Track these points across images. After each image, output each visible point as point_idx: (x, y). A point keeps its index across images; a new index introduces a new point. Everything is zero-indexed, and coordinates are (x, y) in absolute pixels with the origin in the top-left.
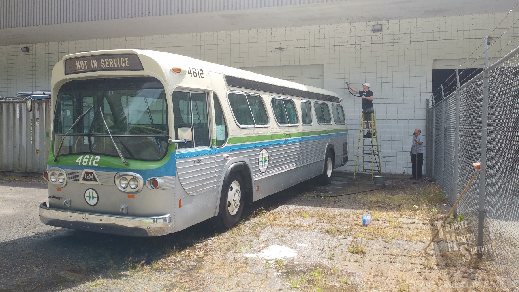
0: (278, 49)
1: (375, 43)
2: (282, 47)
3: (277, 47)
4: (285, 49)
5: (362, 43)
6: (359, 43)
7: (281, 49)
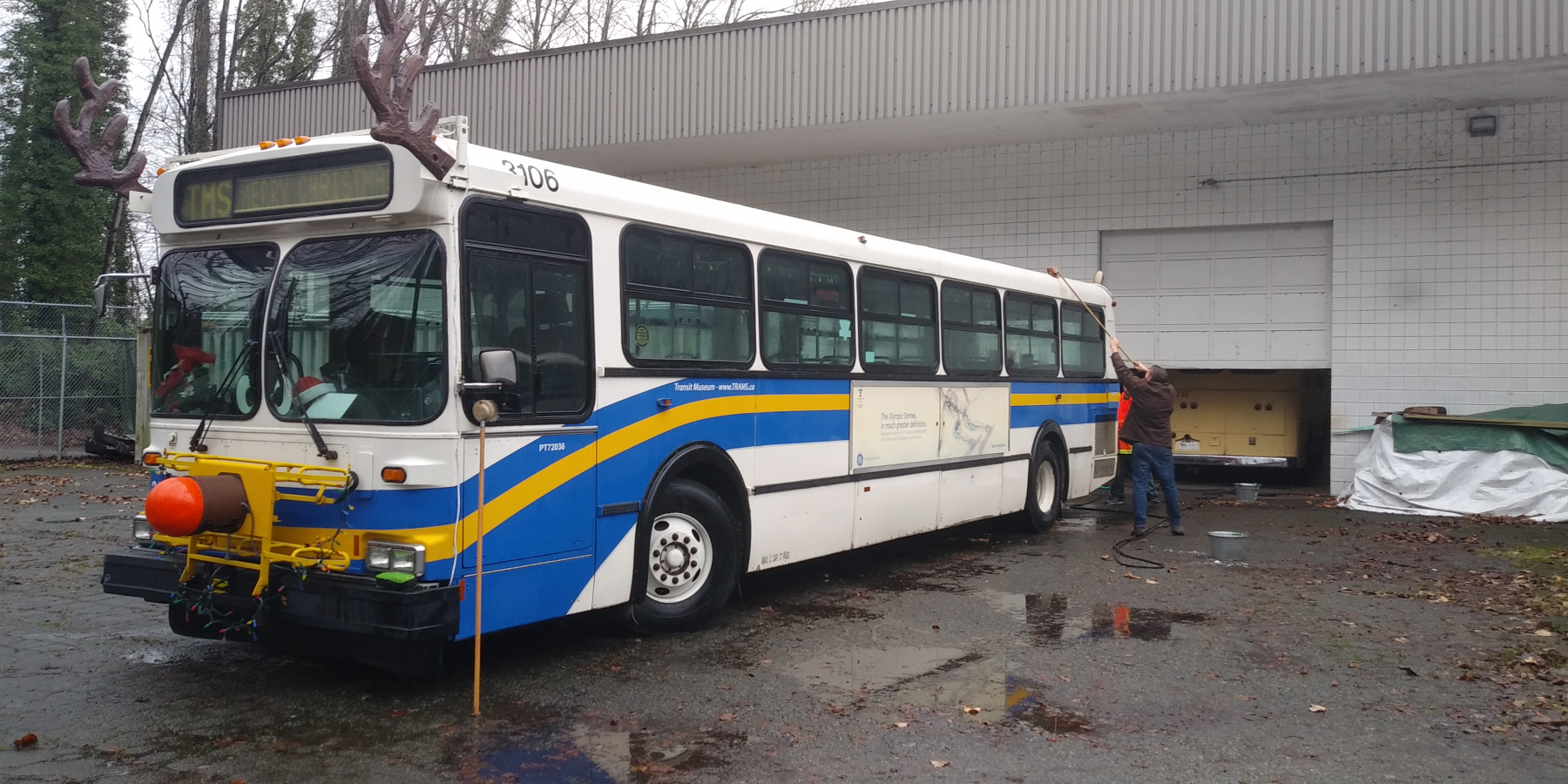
0: (1204, 183)
1: (1477, 163)
2: (1215, 178)
3: (1202, 179)
4: (1222, 183)
5: (1439, 164)
6: (1432, 165)
7: (1212, 183)
